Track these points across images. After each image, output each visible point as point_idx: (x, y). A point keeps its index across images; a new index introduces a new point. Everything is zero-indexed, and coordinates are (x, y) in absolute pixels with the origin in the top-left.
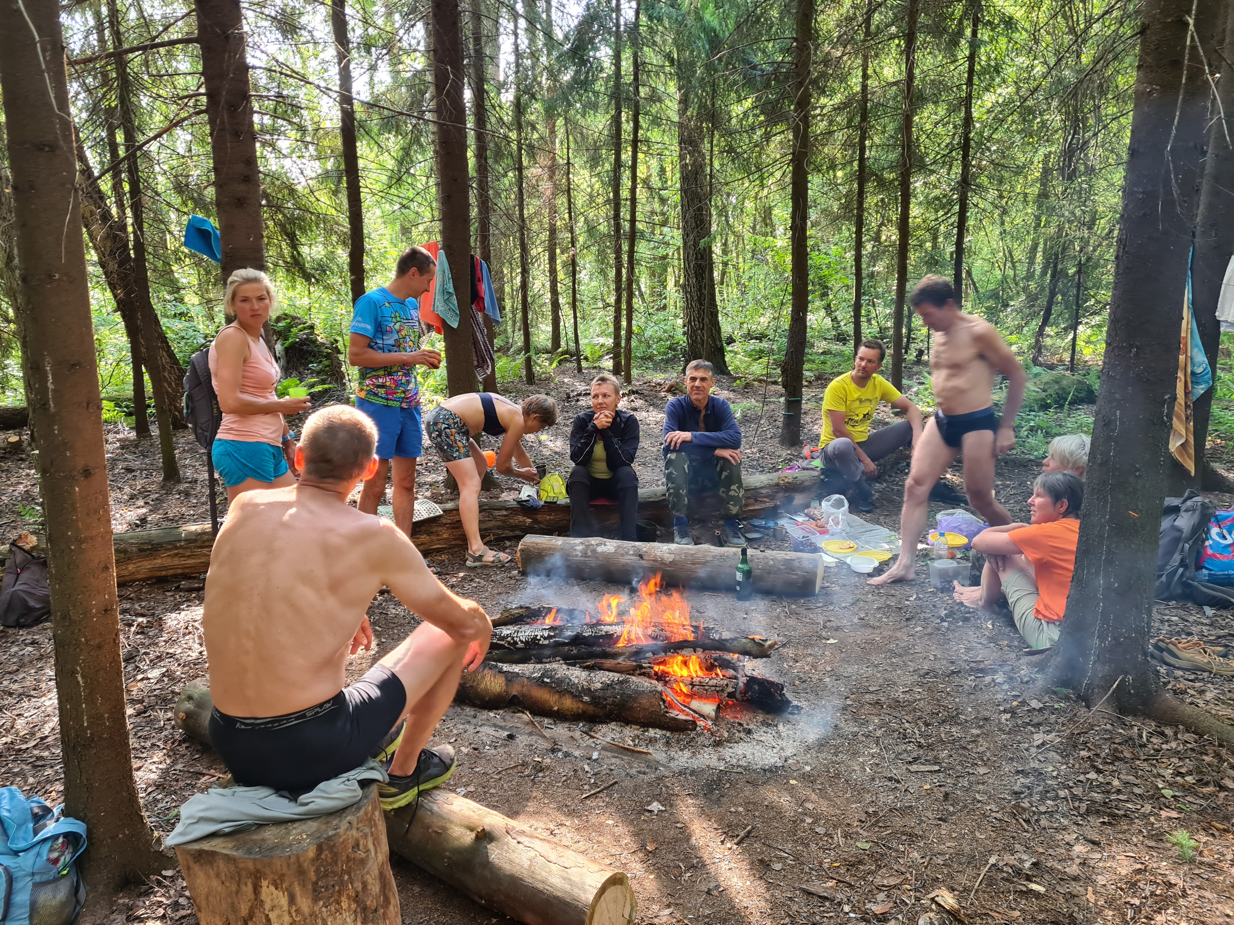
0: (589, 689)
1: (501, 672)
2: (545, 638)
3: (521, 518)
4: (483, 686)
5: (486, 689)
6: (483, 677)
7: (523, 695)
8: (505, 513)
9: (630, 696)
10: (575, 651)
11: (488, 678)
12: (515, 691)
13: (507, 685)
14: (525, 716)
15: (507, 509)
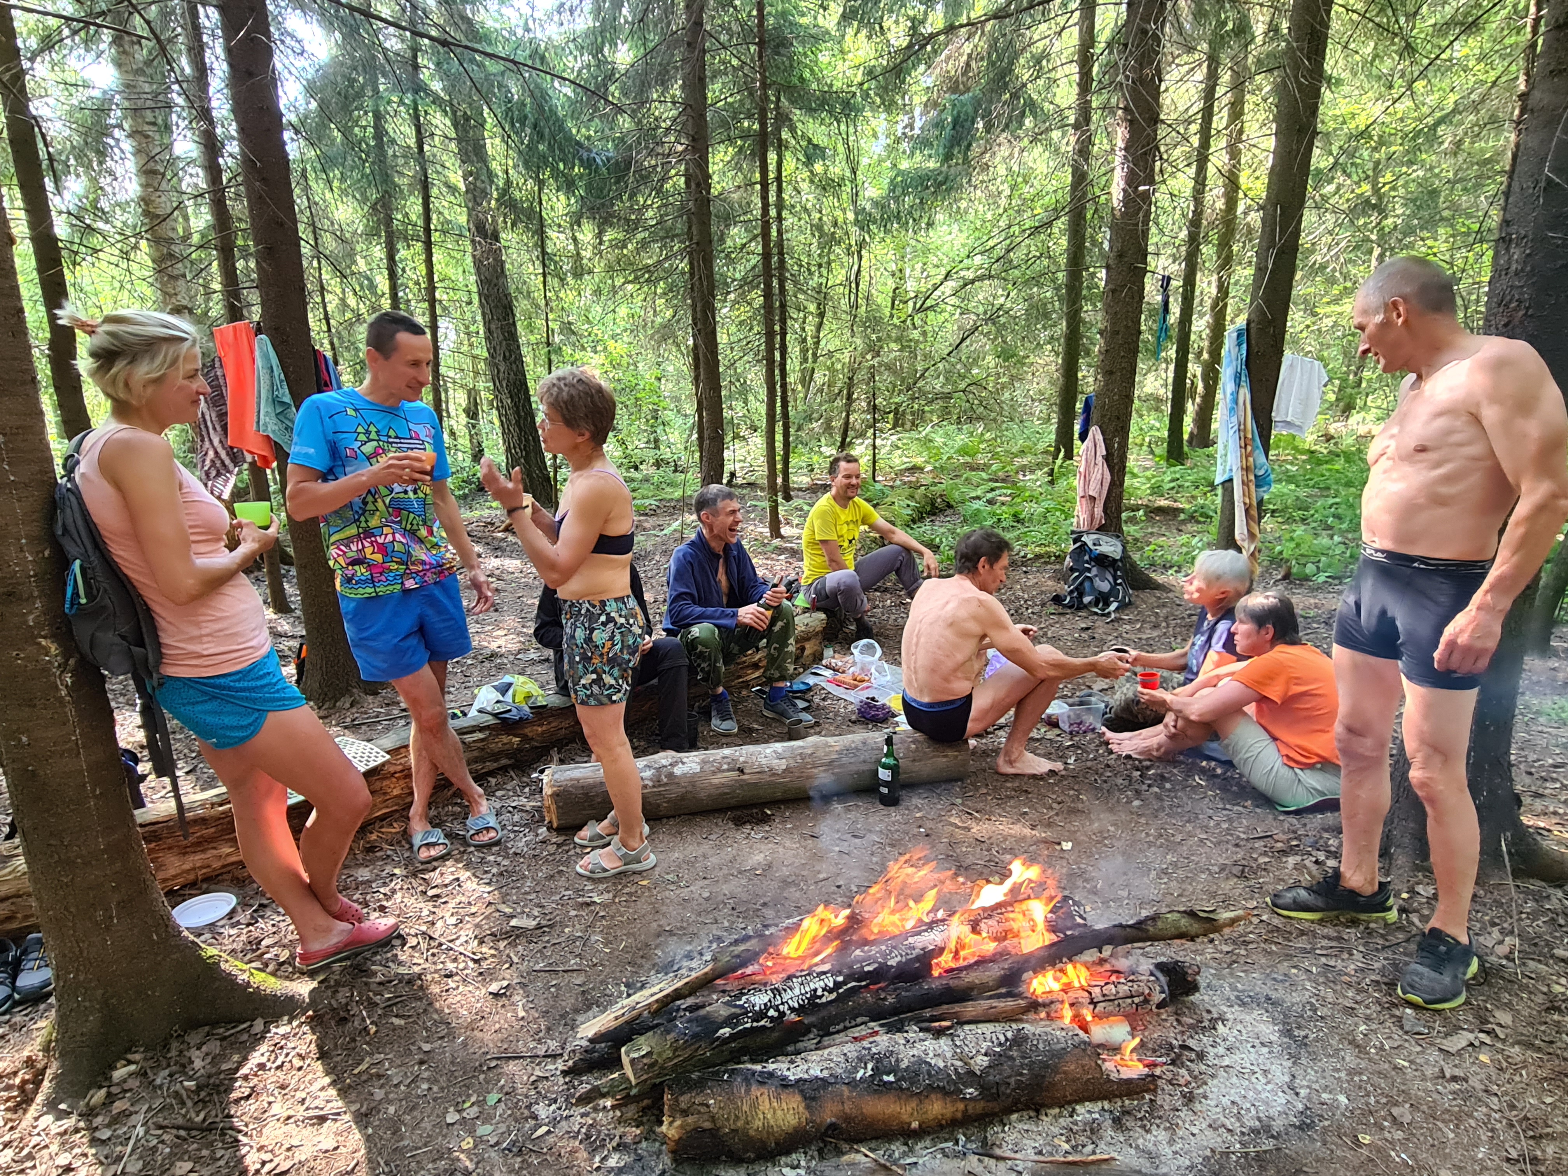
0: (971, 1073)
1: (785, 1084)
2: (831, 991)
3: (505, 739)
4: (758, 1123)
5: (768, 1130)
6: (754, 1106)
7: (847, 1119)
8: (480, 736)
9: (1045, 1066)
10: (891, 1000)
11: (765, 1105)
12: (829, 1114)
13: (807, 1107)
14: (859, 1158)
15: (481, 729)
